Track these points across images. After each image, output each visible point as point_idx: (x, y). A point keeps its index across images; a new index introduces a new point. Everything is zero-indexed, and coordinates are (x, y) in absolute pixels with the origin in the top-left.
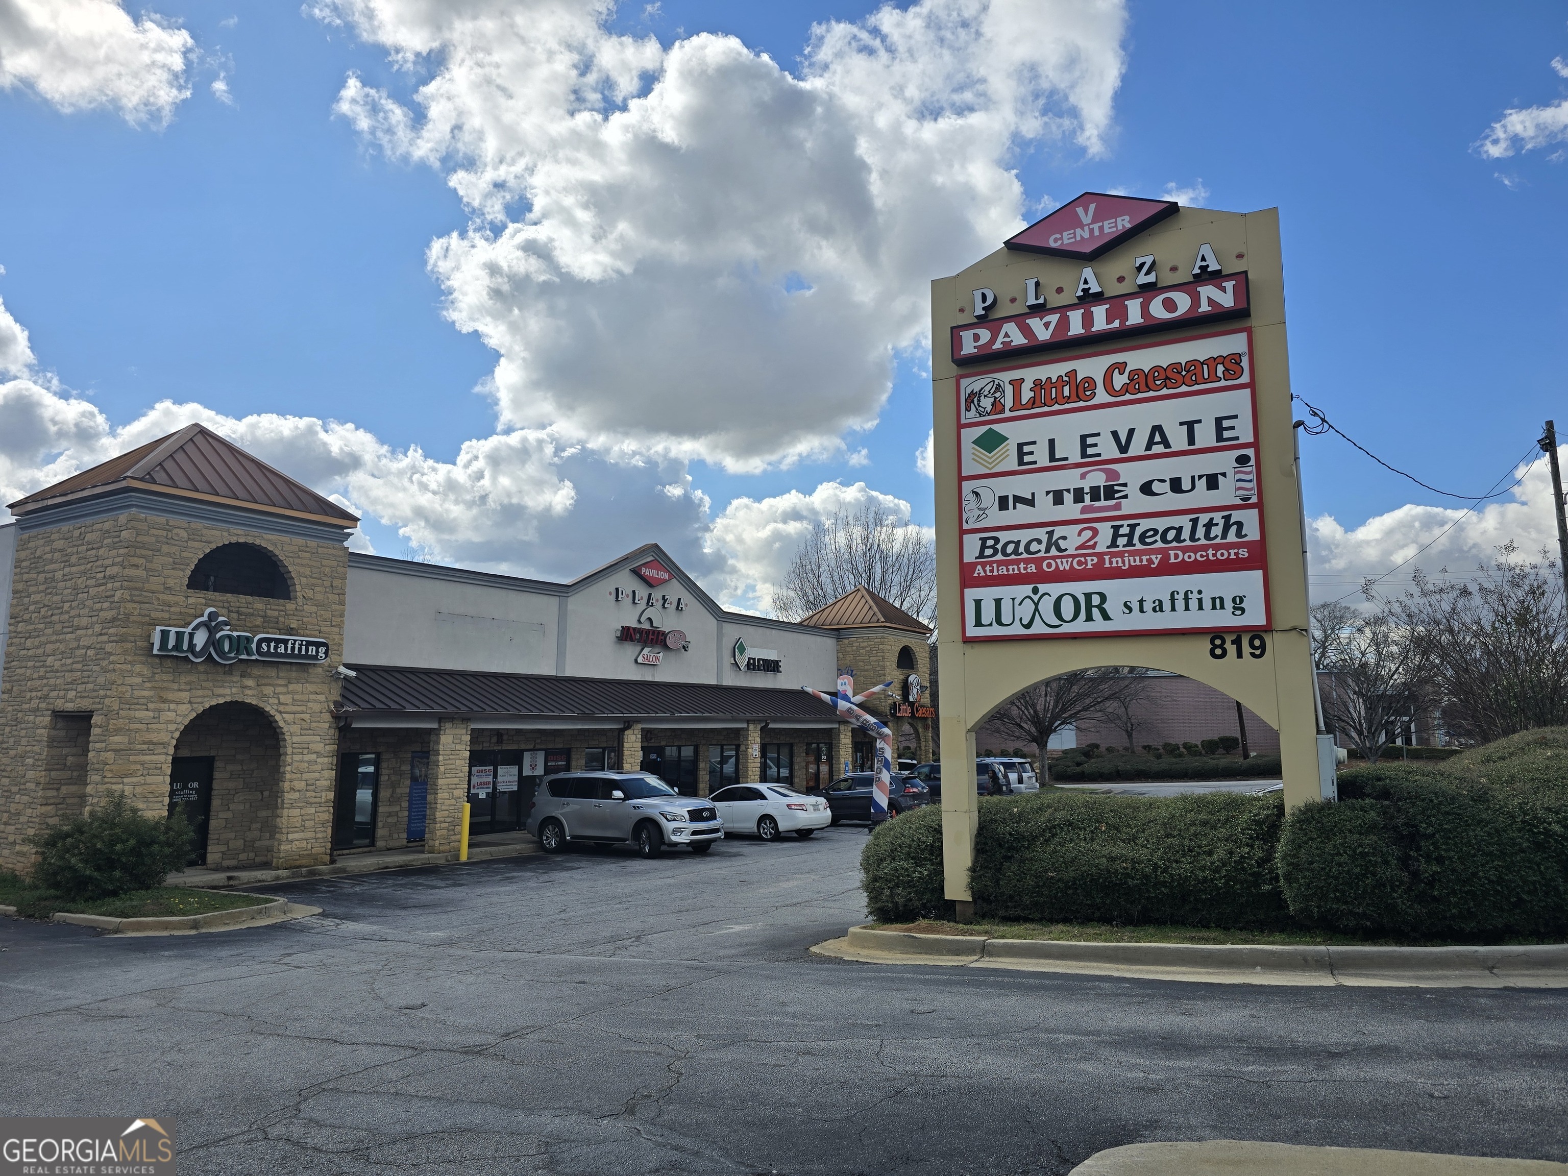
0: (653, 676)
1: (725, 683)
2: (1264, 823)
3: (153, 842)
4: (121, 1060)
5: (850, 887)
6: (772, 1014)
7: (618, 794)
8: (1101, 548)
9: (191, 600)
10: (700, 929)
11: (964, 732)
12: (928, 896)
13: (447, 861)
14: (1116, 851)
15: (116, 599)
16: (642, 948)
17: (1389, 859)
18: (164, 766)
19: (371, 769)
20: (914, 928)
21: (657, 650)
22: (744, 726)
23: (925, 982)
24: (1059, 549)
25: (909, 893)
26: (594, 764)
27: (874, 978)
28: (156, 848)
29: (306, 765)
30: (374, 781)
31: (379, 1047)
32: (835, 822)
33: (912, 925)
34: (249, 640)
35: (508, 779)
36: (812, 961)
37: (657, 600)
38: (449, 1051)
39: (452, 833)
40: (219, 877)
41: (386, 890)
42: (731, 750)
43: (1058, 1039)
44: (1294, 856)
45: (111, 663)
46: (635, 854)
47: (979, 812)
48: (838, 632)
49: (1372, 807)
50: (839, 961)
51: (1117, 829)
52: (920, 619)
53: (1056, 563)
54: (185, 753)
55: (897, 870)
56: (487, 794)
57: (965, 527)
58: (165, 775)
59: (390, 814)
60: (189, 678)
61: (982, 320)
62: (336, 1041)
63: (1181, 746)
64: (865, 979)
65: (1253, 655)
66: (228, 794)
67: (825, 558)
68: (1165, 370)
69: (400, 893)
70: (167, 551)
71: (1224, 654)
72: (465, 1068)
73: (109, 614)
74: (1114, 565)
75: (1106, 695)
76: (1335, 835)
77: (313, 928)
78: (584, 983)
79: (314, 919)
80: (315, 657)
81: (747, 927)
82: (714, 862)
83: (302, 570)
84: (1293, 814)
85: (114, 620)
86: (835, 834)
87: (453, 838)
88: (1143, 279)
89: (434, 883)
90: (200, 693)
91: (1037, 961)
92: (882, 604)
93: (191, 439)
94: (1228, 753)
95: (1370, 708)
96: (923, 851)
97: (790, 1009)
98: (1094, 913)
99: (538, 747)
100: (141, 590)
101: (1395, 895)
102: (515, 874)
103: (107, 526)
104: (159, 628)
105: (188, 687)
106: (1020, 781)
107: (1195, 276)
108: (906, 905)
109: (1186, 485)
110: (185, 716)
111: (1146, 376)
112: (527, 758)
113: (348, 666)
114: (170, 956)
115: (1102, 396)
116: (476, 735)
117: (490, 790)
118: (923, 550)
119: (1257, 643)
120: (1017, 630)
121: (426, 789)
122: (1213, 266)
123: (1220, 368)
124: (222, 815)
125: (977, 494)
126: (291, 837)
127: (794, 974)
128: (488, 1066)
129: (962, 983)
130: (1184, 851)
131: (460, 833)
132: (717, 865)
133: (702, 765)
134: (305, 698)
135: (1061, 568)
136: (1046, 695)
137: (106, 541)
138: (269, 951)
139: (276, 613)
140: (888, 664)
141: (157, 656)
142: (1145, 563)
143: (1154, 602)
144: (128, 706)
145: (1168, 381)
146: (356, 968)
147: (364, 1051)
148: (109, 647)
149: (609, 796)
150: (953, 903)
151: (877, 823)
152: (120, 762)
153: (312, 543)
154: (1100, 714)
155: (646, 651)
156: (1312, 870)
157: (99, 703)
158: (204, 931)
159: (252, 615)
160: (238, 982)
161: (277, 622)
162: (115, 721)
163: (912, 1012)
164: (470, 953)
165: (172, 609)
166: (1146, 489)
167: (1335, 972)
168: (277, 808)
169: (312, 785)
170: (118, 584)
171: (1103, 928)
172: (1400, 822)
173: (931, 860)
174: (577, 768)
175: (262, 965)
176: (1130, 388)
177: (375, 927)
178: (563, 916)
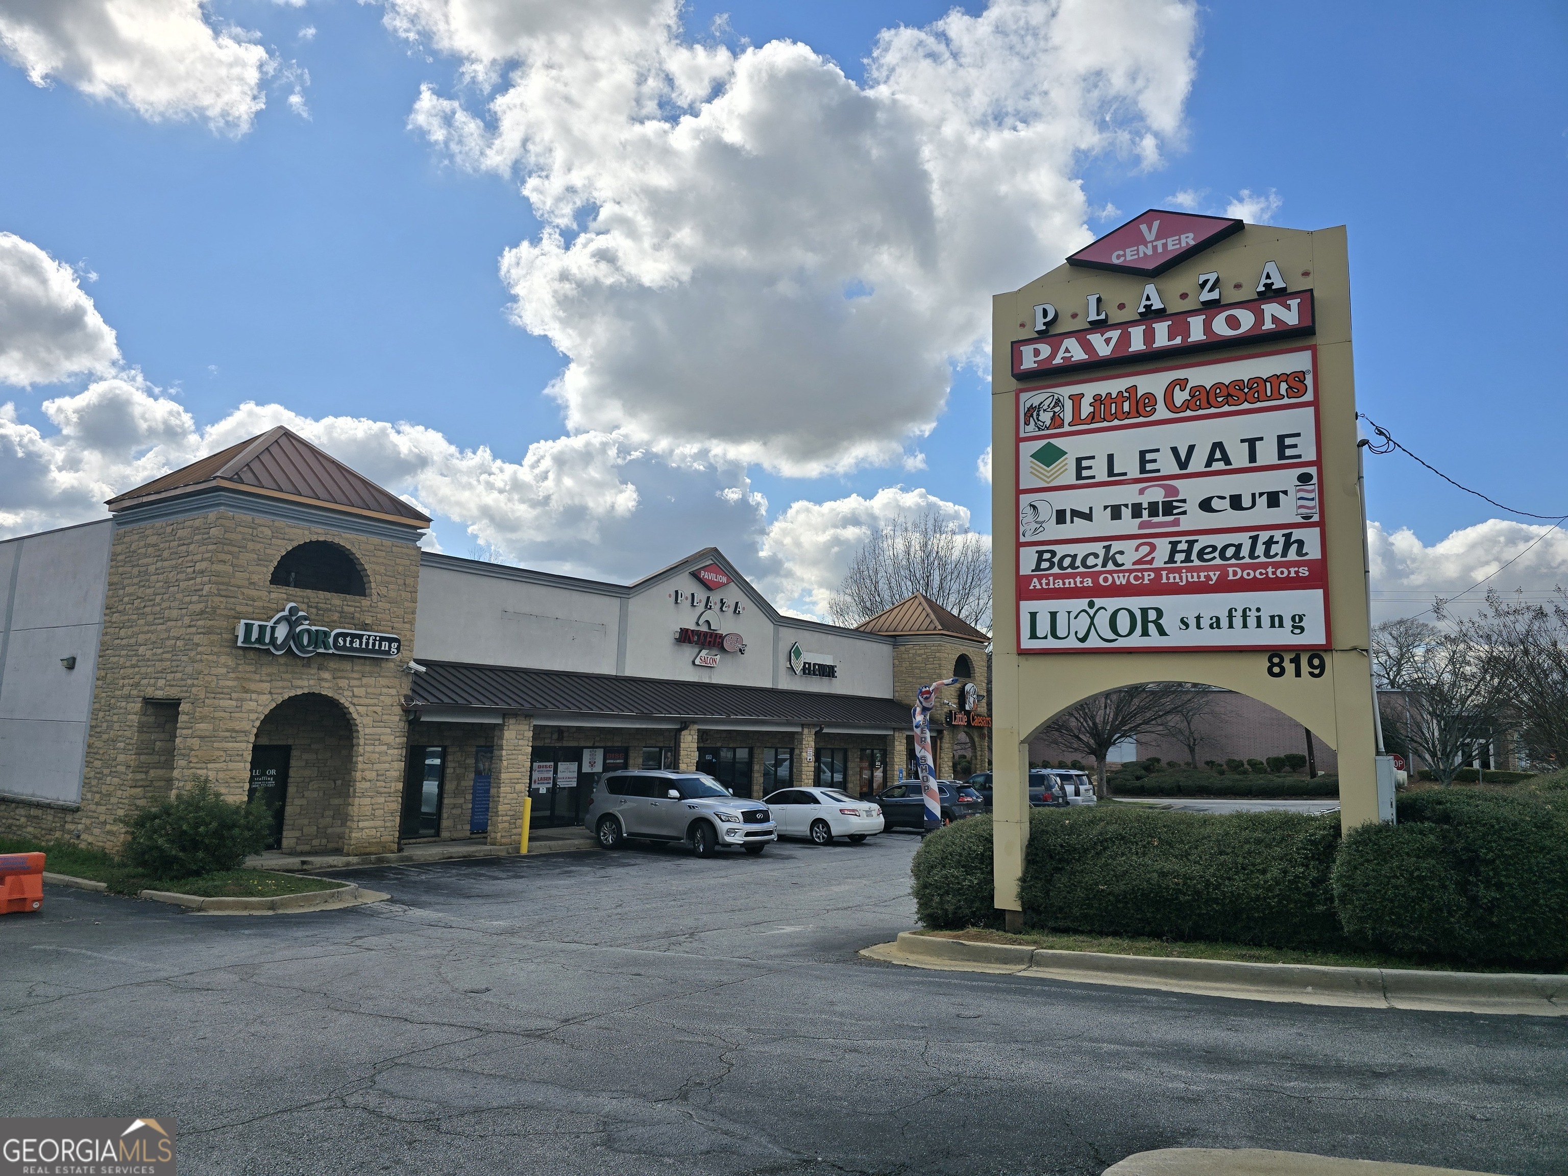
0: (710, 677)
1: (780, 687)
2: (1320, 843)
3: (234, 825)
4: (209, 1029)
5: (901, 894)
6: (821, 1012)
7: (674, 793)
8: (1159, 563)
9: (273, 595)
10: (752, 928)
11: (1017, 743)
12: (977, 904)
13: (509, 853)
14: (1168, 867)
15: (204, 593)
16: (695, 944)
17: (1447, 883)
18: (245, 753)
19: (437, 761)
20: (963, 935)
21: (714, 652)
22: (799, 730)
23: (972, 989)
24: (1116, 564)
25: (959, 901)
26: (651, 763)
27: (922, 983)
28: (236, 831)
29: (377, 756)
30: (440, 774)
31: (446, 1028)
32: (888, 829)
33: (961, 932)
34: (326, 634)
35: (567, 775)
36: (861, 964)
37: (715, 604)
38: (512, 1033)
39: (513, 826)
40: (294, 862)
41: (450, 878)
42: (785, 753)
43: (1101, 1048)
44: (1349, 877)
45: (198, 654)
46: (691, 853)
47: (1031, 823)
48: (894, 639)
49: (1431, 830)
50: (888, 965)
51: (1170, 844)
52: (978, 628)
53: (1113, 577)
54: (264, 741)
55: (947, 878)
56: (548, 789)
57: (1022, 539)
58: (246, 761)
59: (455, 806)
60: (269, 670)
61: (1042, 336)
62: (406, 1020)
63: (1245, 763)
64: (913, 983)
65: (1312, 674)
66: (303, 782)
67: (883, 564)
68: (1227, 387)
69: (465, 883)
70: (252, 548)
71: (1282, 672)
72: (527, 1050)
73: (198, 607)
74: (1171, 580)
75: (1168, 708)
76: (1392, 857)
77: (382, 913)
78: (639, 975)
79: (382, 904)
80: (388, 652)
81: (798, 929)
82: (767, 863)
83: (377, 568)
84: (1350, 835)
85: (202, 612)
86: (887, 840)
87: (514, 831)
88: (1206, 296)
89: (497, 874)
90: (280, 684)
91: (1085, 972)
92: (939, 611)
93: (276, 441)
94: (1294, 771)
95: (1445, 730)
96: (973, 859)
97: (838, 1009)
98: (1144, 927)
99: (597, 744)
100: (228, 584)
101: (1452, 920)
102: (573, 868)
103: (197, 523)
104: (243, 622)
105: (269, 679)
106: (1077, 793)
107: (1259, 293)
108: (955, 913)
109: (1247, 502)
110: (266, 706)
111: (1208, 393)
112: (586, 755)
113: (418, 662)
114: (250, 935)
115: (1162, 412)
116: (538, 732)
117: (550, 786)
118: (982, 558)
119: (1316, 662)
120: (1072, 643)
121: (490, 782)
122: (1278, 284)
123: (1284, 386)
124: (298, 802)
125: (1034, 507)
126: (361, 824)
127: (843, 975)
128: (550, 1049)
129: (1008, 991)
130: (1237, 868)
131: (521, 827)
132: (769, 866)
133: (756, 767)
134: (377, 691)
135: (1118, 583)
136: (1106, 707)
137: (196, 538)
138: (342, 932)
139: (352, 609)
140: (945, 672)
141: (241, 648)
142: (1203, 579)
143: (1211, 619)
144: (213, 695)
145: (1229, 398)
146: (423, 953)
147: (433, 1030)
148: (197, 639)
149: (665, 795)
150: (1003, 912)
151: (929, 831)
152: (205, 748)
153: (387, 542)
154: (1161, 728)
155: (704, 653)
156: (1368, 892)
157: (187, 692)
158: (280, 912)
159: (330, 610)
160: (315, 961)
161: (353, 618)
162: (201, 709)
163: (958, 1016)
164: (531, 942)
165: (256, 604)
166: (1206, 505)
167: (1388, 995)
168: (349, 796)
169: (382, 775)
170: (206, 579)
171: (1153, 943)
172: (1459, 845)
173: (981, 869)
174: (634, 766)
175: (336, 947)
176: (1191, 405)
177: (440, 915)
178: (619, 910)
